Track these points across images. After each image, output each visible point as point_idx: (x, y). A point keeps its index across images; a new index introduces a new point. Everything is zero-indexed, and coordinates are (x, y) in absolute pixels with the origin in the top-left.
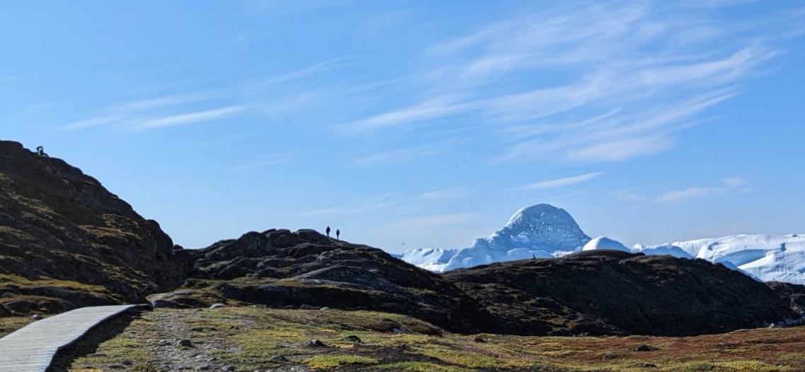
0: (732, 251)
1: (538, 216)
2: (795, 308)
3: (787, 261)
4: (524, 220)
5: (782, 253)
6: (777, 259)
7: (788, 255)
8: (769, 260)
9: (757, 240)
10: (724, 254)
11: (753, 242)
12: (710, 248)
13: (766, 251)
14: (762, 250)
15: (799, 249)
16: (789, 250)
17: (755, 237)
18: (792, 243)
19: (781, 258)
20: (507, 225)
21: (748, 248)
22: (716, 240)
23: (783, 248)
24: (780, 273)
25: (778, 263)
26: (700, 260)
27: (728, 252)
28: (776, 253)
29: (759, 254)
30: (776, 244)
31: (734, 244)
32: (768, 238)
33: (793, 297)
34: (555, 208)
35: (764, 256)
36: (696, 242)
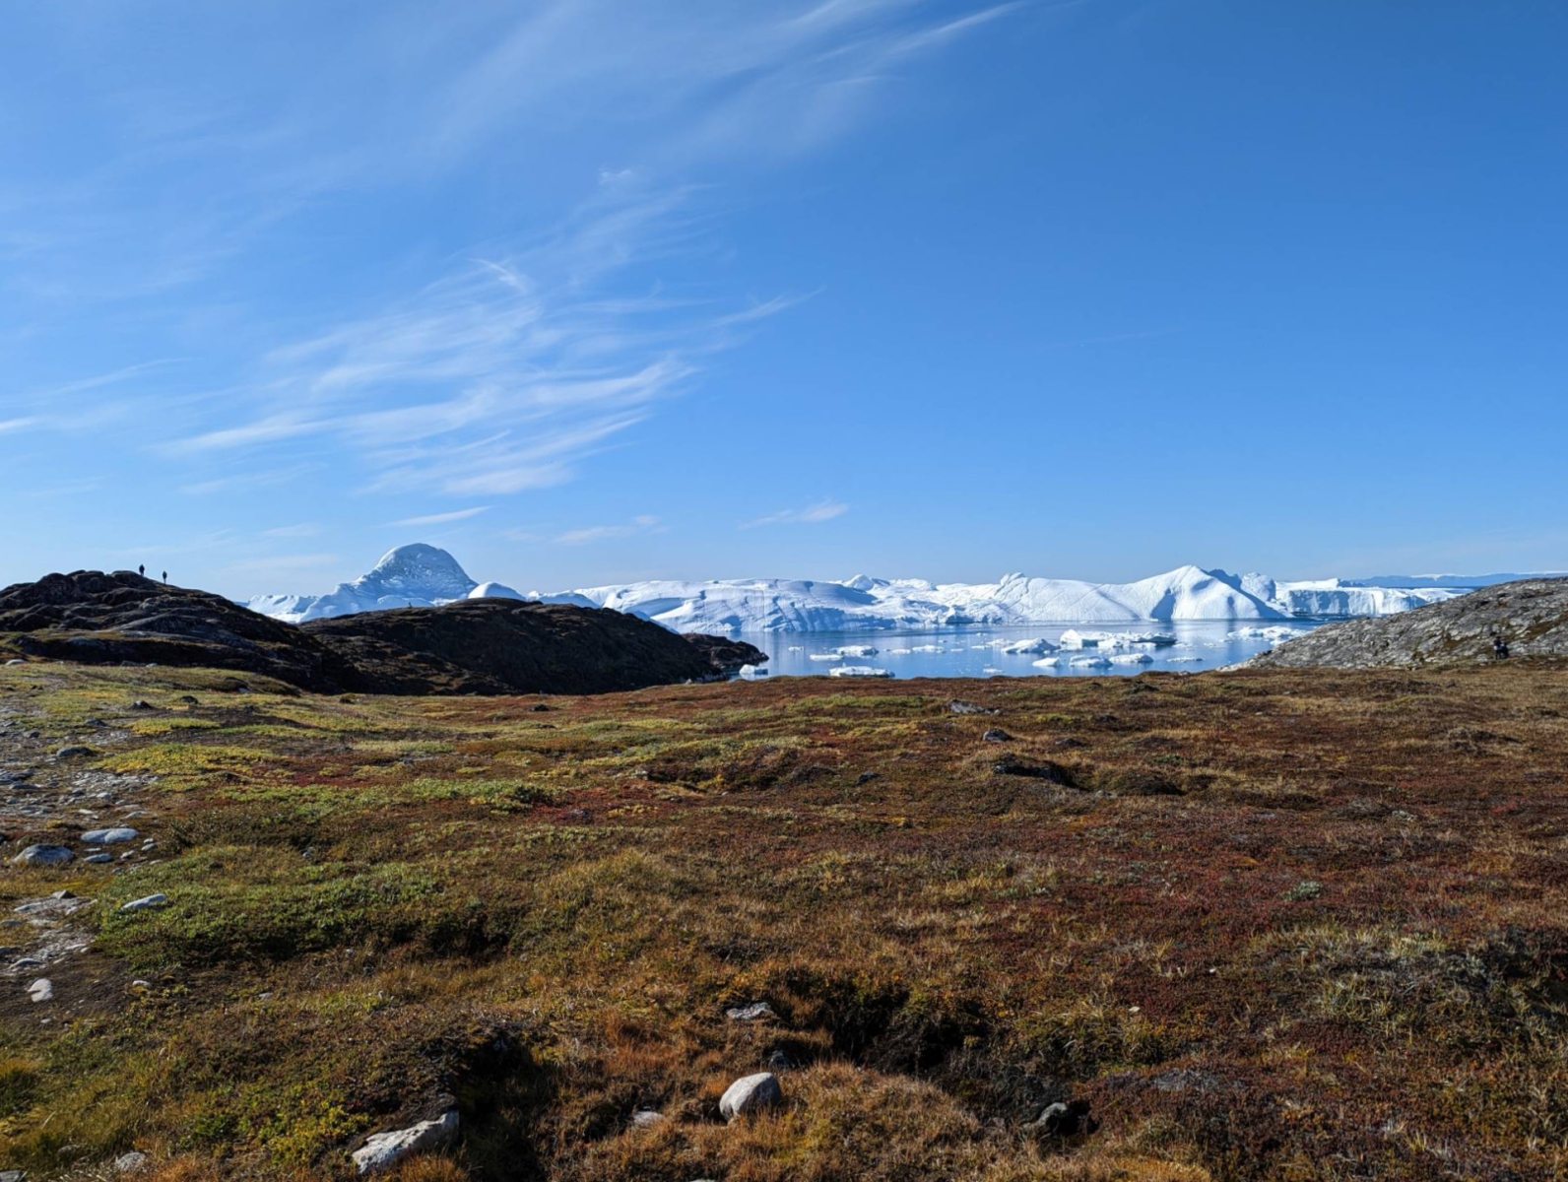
0: (645, 600)
1: (413, 558)
2: (715, 663)
3: (707, 610)
4: (397, 563)
5: (701, 602)
6: (696, 608)
7: (708, 604)
8: (686, 609)
9: (673, 587)
10: (635, 603)
11: (668, 589)
12: (619, 596)
13: (684, 599)
14: (678, 599)
15: (720, 597)
16: (710, 598)
17: (670, 584)
18: (712, 591)
19: (700, 608)
20: (376, 568)
21: (663, 596)
22: (625, 587)
23: (703, 596)
24: (699, 624)
25: (698, 612)
26: (607, 609)
27: (639, 601)
28: (695, 602)
29: (676, 603)
30: (694, 591)
31: (647, 592)
32: (686, 584)
33: (714, 650)
34: (434, 549)
35: (681, 605)
36: (603, 589)
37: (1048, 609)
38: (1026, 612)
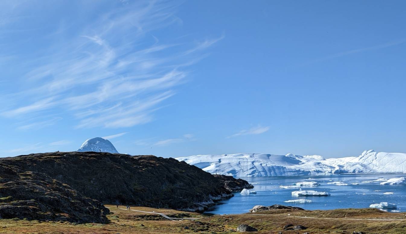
0: (194, 163)
2: (227, 188)
3: (222, 167)
5: (219, 164)
8: (212, 167)
13: (211, 163)
15: (228, 162)
16: (223, 162)
17: (205, 156)
18: (224, 159)
21: (202, 162)
23: (220, 161)
25: (217, 168)
28: (216, 164)
29: (208, 164)
30: (216, 159)
31: (195, 160)
32: (213, 156)
33: (226, 182)
37: (387, 166)
38: (375, 168)
